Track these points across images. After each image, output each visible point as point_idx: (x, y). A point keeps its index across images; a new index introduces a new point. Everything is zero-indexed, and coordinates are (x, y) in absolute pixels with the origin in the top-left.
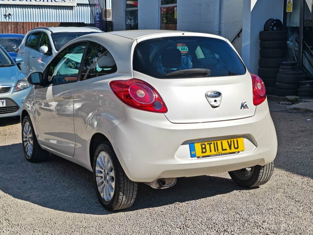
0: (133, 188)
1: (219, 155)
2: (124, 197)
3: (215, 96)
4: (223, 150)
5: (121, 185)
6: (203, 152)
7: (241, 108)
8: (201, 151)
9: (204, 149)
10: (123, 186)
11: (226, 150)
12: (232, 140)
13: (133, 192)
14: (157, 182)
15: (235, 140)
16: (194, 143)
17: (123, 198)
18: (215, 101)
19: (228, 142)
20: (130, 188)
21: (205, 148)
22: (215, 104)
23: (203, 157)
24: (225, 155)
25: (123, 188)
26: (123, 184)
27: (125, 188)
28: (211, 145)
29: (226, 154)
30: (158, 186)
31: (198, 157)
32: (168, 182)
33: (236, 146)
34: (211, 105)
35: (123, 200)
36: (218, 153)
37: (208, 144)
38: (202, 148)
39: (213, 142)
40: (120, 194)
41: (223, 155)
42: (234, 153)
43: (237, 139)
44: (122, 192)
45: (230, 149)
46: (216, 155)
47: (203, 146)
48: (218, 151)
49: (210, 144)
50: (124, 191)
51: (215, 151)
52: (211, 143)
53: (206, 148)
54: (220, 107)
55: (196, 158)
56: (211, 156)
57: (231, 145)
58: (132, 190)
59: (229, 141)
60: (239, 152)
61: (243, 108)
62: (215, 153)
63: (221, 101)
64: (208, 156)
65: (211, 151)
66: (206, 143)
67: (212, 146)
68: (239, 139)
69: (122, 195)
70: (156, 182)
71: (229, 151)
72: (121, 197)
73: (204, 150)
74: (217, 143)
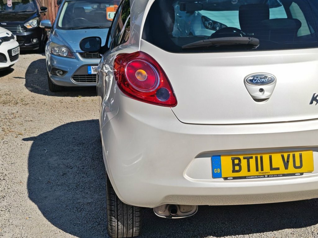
0: (133, 213)
1: (264, 177)
2: (119, 223)
3: (261, 82)
4: (272, 169)
5: (113, 207)
6: (234, 171)
7: (311, 103)
8: (232, 169)
9: (236, 166)
10: (116, 209)
11: (278, 169)
12: (291, 154)
13: (133, 218)
14: (166, 208)
15: (297, 154)
16: (220, 156)
17: (118, 225)
18: (261, 90)
19: (283, 157)
20: (127, 213)
21: (239, 165)
22: (260, 95)
23: (235, 178)
24: (275, 177)
25: (116, 211)
26: (116, 206)
27: (119, 211)
28: (250, 160)
29: (278, 176)
30: (168, 213)
31: (226, 179)
32: (184, 210)
33: (298, 164)
34: (252, 96)
35: (120, 227)
36: (262, 174)
37: (244, 158)
38: (234, 165)
39: (254, 157)
40: (113, 220)
41: (271, 177)
42: (293, 174)
43: (300, 152)
44: (114, 217)
45: (286, 167)
46: (258, 177)
47: (236, 162)
48: (262, 170)
49: (248, 159)
50: (117, 216)
51: (257, 170)
52: (252, 158)
53: (241, 165)
54: (269, 100)
55: (222, 180)
56: (249, 178)
57: (288, 162)
58: (131, 214)
59: (286, 155)
60: (302, 174)
61: (314, 102)
62: (257, 173)
63: (272, 91)
64: (245, 178)
65: (249, 170)
66: (241, 157)
67: (252, 162)
68: (304, 153)
69: (116, 220)
70: (164, 208)
71: (283, 170)
72: (114, 224)
73: (237, 168)
74: (261, 158)
